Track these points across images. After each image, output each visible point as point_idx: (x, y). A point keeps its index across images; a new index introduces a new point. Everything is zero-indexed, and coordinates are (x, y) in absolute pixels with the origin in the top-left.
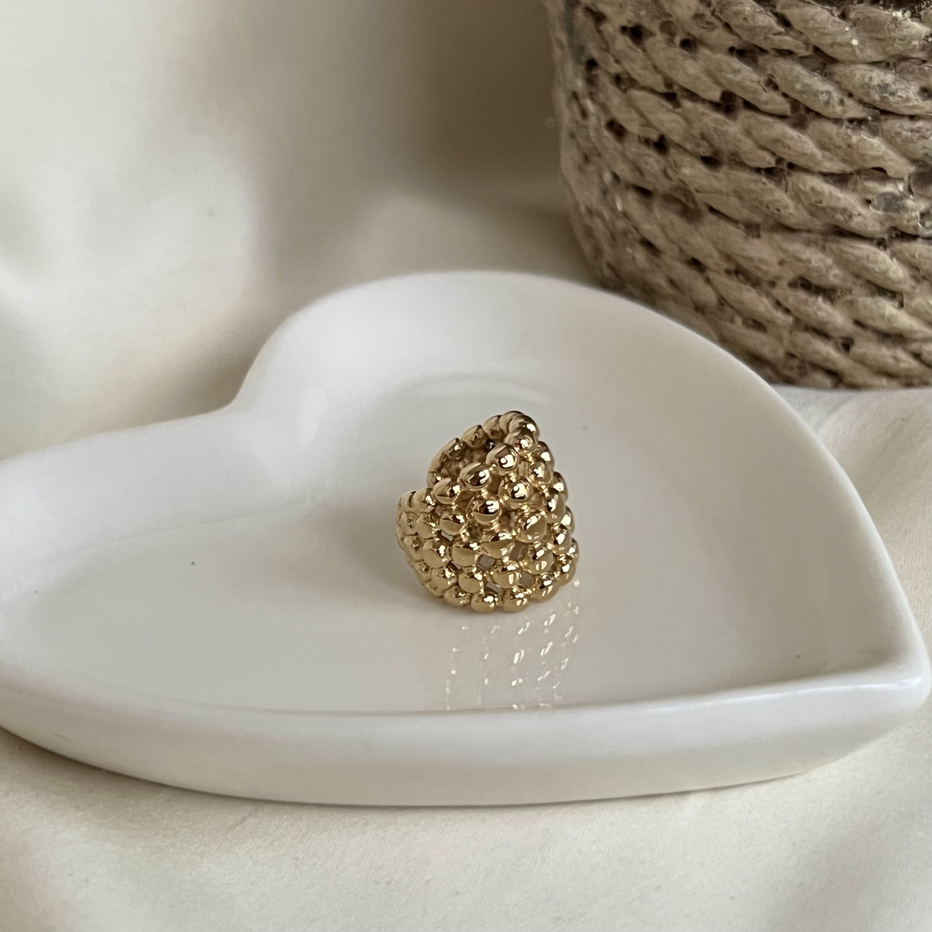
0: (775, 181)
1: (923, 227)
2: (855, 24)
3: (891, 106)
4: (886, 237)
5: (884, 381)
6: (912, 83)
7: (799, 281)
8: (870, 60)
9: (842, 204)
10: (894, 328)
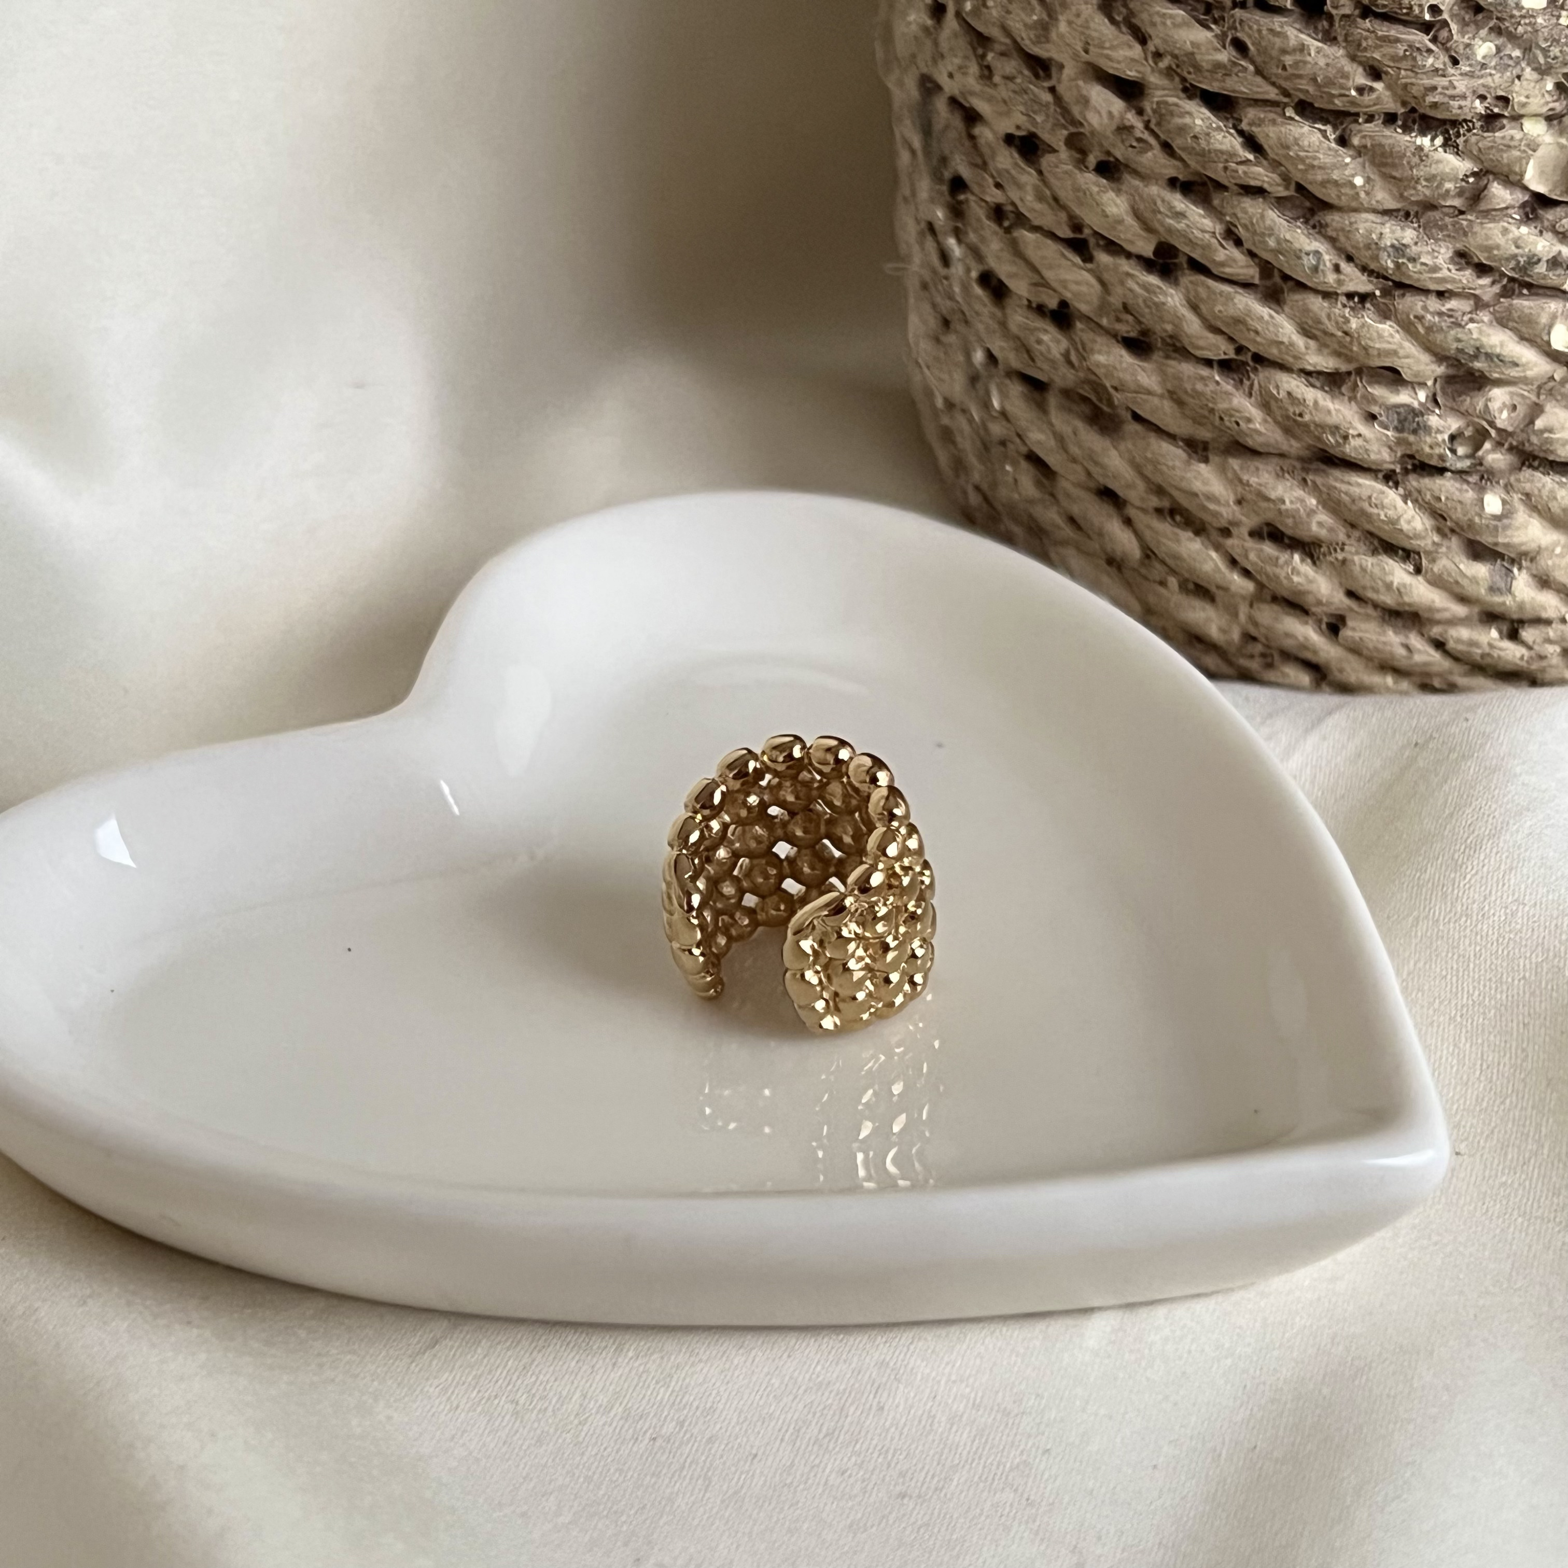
0: (1234, 379)
1: (1454, 458)
2: (1360, 152)
3: (1410, 277)
4: (1398, 470)
5: (1389, 680)
6: (1442, 244)
7: (1265, 529)
8: (1380, 208)
9: (1333, 419)
10: (1405, 604)
